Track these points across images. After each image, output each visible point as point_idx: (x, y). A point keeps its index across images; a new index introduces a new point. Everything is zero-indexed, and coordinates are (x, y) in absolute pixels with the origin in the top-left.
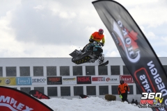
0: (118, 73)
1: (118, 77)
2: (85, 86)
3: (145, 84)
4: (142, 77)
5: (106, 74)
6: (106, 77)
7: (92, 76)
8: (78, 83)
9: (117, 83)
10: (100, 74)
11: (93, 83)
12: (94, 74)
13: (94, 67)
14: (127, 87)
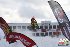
0: (56, 28)
1: (55, 29)
2: (44, 32)
3: (65, 30)
4: (64, 28)
5: (52, 28)
6: (51, 29)
7: (47, 29)
8: (42, 31)
9: (55, 31)
10: (49, 28)
11: (47, 32)
12: (47, 28)
13: (47, 26)
14: (58, 33)
